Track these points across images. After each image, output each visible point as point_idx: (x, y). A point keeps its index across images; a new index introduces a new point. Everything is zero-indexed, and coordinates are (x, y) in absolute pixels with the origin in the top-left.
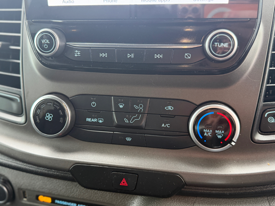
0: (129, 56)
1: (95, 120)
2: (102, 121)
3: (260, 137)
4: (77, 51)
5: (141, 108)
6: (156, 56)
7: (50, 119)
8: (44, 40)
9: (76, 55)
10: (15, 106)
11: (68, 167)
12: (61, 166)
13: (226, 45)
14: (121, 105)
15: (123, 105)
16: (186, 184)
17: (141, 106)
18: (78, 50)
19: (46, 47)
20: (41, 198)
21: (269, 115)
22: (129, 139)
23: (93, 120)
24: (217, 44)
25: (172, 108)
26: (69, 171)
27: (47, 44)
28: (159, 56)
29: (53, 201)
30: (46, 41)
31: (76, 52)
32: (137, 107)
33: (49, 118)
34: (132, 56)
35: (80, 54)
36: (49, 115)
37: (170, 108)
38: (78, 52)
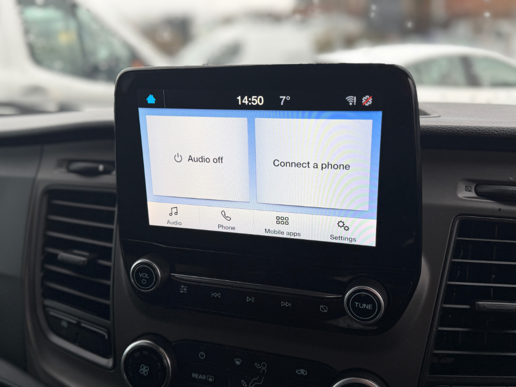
0: (248, 299)
1: (204, 377)
2: (212, 379)
4: (182, 286)
5: (264, 368)
7: (146, 373)
8: (142, 274)
9: (182, 292)
13: (369, 307)
14: (238, 360)
15: (240, 361)
17: (264, 366)
18: (185, 285)
19: (144, 282)
23: (200, 377)
24: (358, 305)
25: (305, 373)
27: (145, 278)
30: (144, 275)
31: (181, 288)
32: (258, 366)
33: (144, 371)
34: (253, 299)
35: (186, 291)
36: (144, 368)
37: (302, 372)
38: (184, 288)
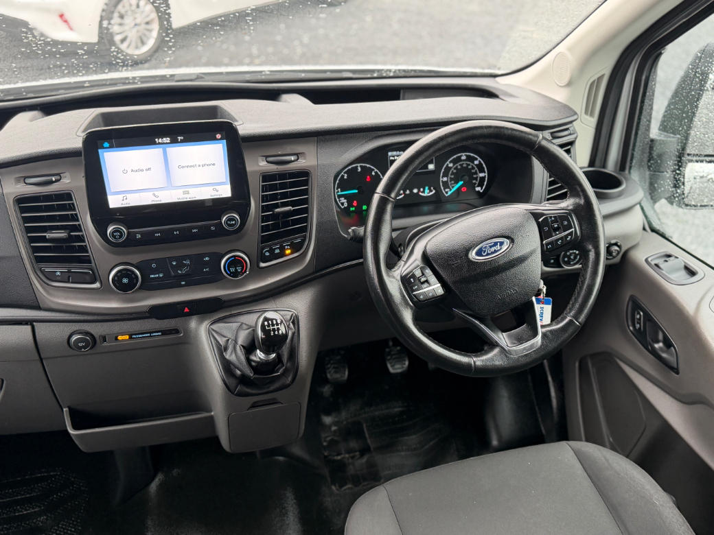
0: (175, 233)
1: (157, 276)
2: (162, 275)
3: (263, 265)
5: (188, 263)
6: (193, 231)
7: (126, 282)
9: (138, 238)
10: (88, 278)
11: (145, 309)
12: (140, 310)
13: (234, 222)
14: (174, 262)
16: (225, 301)
17: (188, 261)
19: (118, 237)
20: (120, 338)
21: (265, 252)
22: (183, 283)
23: (155, 276)
24: (229, 222)
26: (146, 312)
28: (195, 230)
29: (131, 338)
30: (117, 234)
31: (137, 236)
32: (185, 262)
34: (178, 232)
35: (140, 237)
37: (207, 258)
38: (139, 235)
